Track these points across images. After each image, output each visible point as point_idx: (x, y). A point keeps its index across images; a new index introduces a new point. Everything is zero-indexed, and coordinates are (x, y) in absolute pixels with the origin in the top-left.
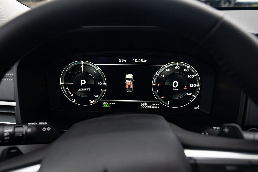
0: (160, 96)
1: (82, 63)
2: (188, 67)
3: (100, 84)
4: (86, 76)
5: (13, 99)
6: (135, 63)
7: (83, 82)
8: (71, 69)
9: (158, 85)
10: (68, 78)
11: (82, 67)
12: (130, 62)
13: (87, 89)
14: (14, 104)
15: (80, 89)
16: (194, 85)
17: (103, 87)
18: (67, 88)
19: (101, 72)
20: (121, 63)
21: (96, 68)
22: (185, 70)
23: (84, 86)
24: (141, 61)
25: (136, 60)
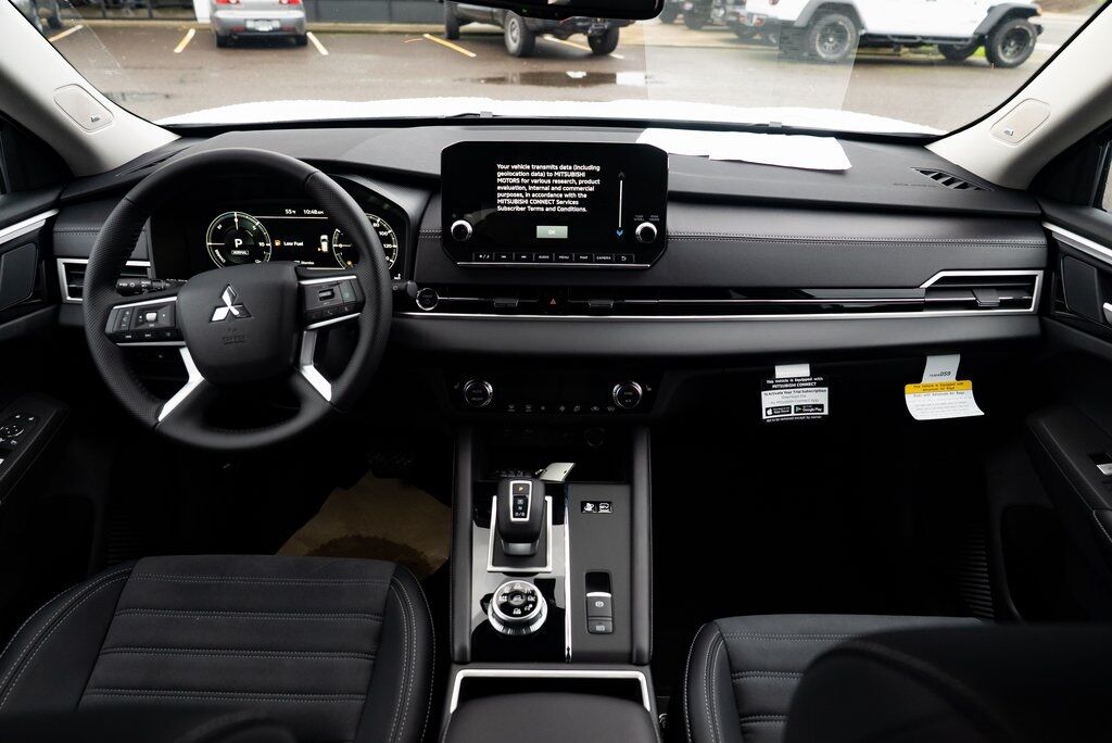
0: (346, 262)
1: (236, 215)
2: (378, 221)
3: (261, 244)
4: (242, 233)
5: (145, 257)
6: (307, 215)
7: (238, 242)
8: (221, 223)
9: (341, 246)
10: (217, 236)
11: (236, 220)
12: (300, 213)
13: (244, 253)
14: (147, 264)
15: (235, 252)
16: (389, 246)
17: (267, 249)
18: (217, 251)
19: (262, 228)
20: (289, 215)
21: (255, 223)
22: (375, 225)
23: (240, 248)
24: (315, 212)
25: (307, 212)
